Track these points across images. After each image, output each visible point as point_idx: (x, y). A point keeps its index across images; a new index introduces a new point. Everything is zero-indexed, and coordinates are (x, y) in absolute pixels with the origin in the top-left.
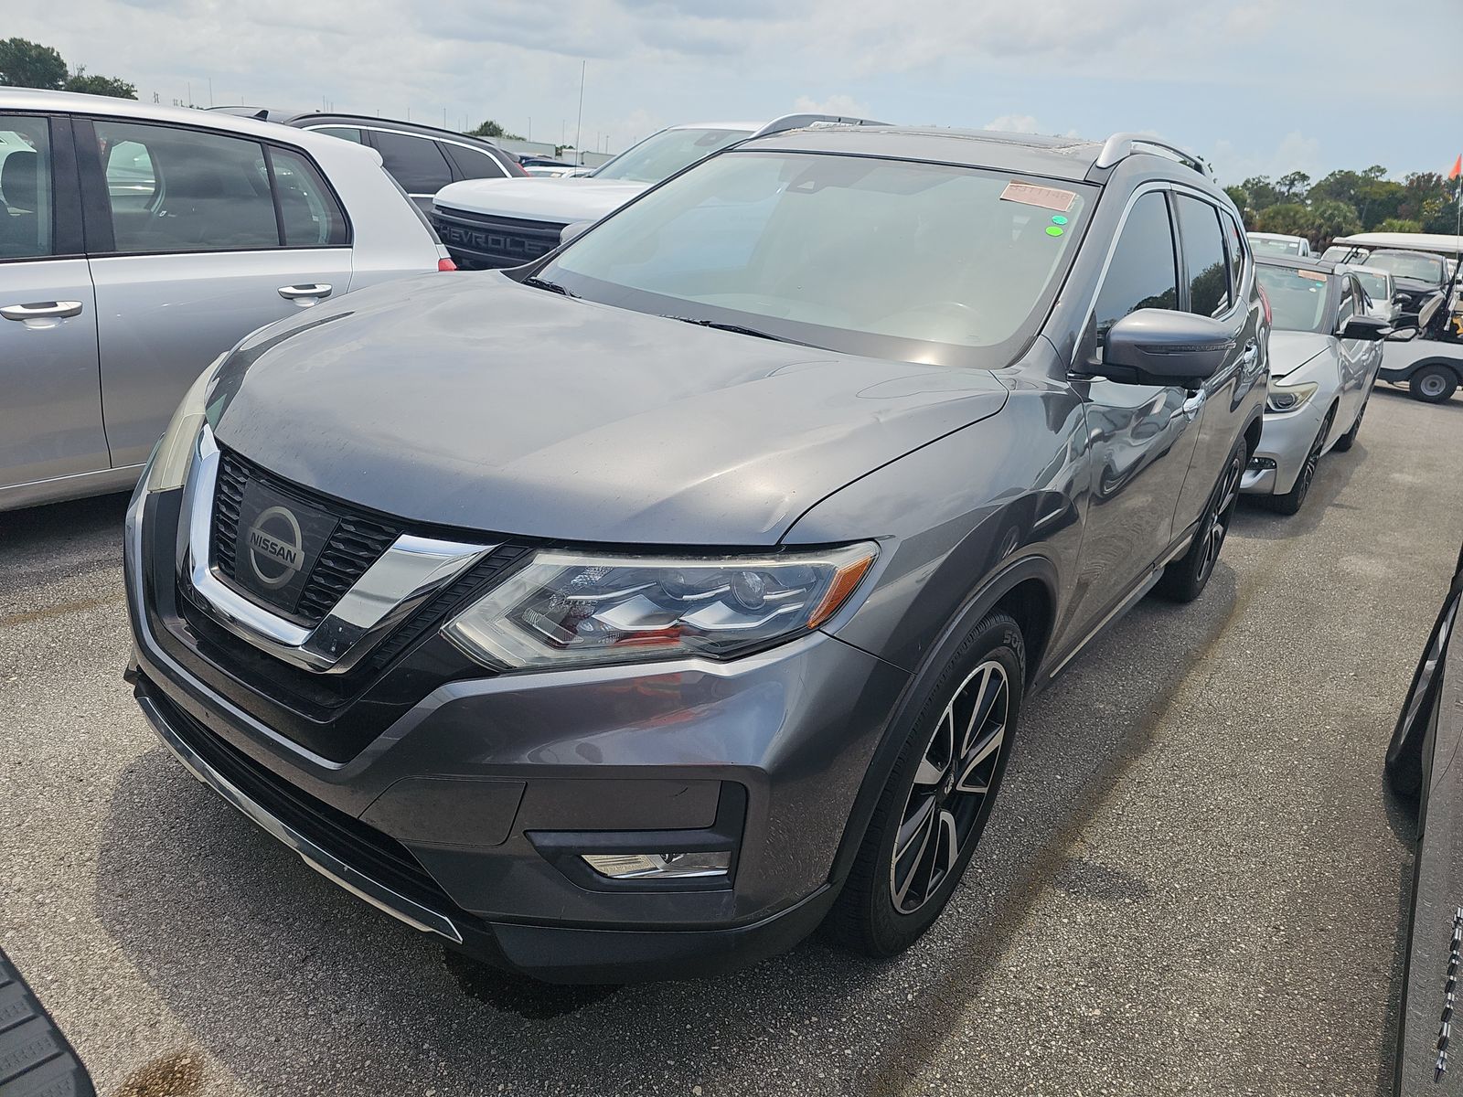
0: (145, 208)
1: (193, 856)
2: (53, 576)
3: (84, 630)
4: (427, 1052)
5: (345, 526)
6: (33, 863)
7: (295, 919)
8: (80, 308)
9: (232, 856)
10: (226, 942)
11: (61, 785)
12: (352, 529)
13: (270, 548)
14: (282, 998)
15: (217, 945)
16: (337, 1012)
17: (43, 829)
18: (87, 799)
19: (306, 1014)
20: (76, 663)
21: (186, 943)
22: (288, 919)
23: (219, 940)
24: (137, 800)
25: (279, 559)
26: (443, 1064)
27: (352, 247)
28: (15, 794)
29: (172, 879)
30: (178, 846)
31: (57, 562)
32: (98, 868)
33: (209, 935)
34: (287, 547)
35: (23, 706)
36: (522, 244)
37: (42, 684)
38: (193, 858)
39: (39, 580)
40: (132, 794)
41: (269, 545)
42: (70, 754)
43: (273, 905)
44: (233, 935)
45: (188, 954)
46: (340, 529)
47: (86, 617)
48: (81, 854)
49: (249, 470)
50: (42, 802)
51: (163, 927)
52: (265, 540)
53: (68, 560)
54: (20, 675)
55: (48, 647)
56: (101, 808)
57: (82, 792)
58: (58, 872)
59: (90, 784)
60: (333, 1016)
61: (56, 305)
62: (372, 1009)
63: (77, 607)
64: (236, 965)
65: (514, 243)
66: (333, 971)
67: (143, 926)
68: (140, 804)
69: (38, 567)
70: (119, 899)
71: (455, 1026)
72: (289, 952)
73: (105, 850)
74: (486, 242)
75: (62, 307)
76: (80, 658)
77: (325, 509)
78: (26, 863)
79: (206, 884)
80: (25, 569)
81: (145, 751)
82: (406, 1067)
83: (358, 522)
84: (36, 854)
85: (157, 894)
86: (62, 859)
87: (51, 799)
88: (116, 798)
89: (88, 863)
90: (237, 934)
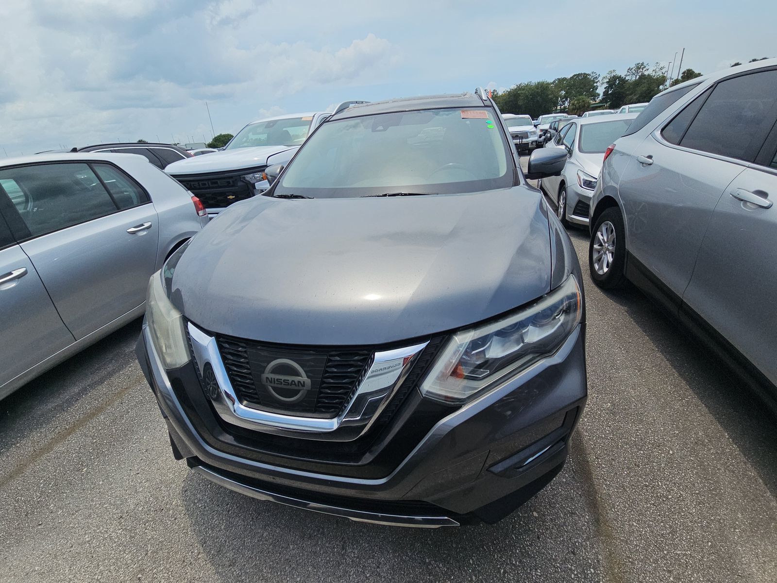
0: (24, 209)
1: (250, 521)
2: (69, 403)
3: (106, 425)
4: (430, 563)
5: (332, 358)
6: (170, 573)
7: (323, 529)
8: (26, 271)
9: (269, 511)
10: (301, 561)
11: (154, 519)
12: (338, 358)
13: (283, 383)
14: (350, 576)
15: (298, 565)
16: (378, 567)
17: (161, 549)
18: (173, 519)
19: (367, 577)
20: (114, 445)
21: (283, 573)
22: (319, 530)
23: (297, 561)
24: (200, 506)
25: (293, 387)
26: (441, 565)
27: (152, 202)
28: (131, 537)
29: (249, 540)
30: (239, 520)
31: (66, 395)
32: (207, 556)
33: (290, 561)
34: (297, 379)
35: (101, 483)
36: (216, 183)
37: (103, 466)
38: (251, 523)
39: (62, 408)
40: (195, 503)
41: (282, 381)
42: (146, 498)
43: (307, 527)
44: (301, 554)
45: (288, 579)
46: (330, 361)
47: (102, 418)
48: (192, 553)
49: (245, 343)
50: (150, 534)
51: (265, 571)
52: (277, 379)
53: (72, 391)
54: (87, 466)
55: (93, 443)
56: (184, 521)
57: (168, 517)
58: (187, 571)
59: (169, 510)
60: (378, 570)
61: (12, 274)
62: (391, 555)
63: (94, 414)
64: (315, 570)
65: (213, 183)
66: (360, 546)
67: (255, 577)
68: (203, 507)
69: (58, 401)
70: (231, 567)
71: (430, 542)
72: (334, 548)
73: (203, 543)
74: (199, 185)
75: (16, 273)
76: (114, 441)
77: (314, 353)
78: (166, 575)
79: (267, 533)
80: (50, 406)
81: (185, 476)
82: (428, 577)
83: (340, 354)
84: (168, 566)
85: (248, 554)
86: (184, 561)
87: (153, 529)
88: (188, 510)
89: (199, 556)
90: (302, 553)
